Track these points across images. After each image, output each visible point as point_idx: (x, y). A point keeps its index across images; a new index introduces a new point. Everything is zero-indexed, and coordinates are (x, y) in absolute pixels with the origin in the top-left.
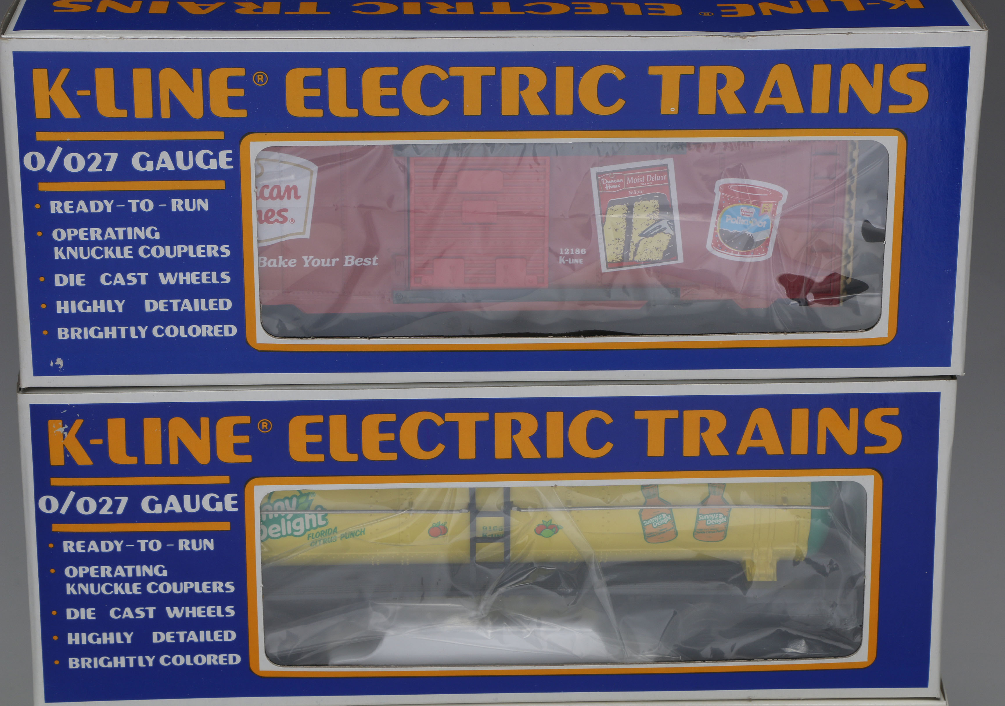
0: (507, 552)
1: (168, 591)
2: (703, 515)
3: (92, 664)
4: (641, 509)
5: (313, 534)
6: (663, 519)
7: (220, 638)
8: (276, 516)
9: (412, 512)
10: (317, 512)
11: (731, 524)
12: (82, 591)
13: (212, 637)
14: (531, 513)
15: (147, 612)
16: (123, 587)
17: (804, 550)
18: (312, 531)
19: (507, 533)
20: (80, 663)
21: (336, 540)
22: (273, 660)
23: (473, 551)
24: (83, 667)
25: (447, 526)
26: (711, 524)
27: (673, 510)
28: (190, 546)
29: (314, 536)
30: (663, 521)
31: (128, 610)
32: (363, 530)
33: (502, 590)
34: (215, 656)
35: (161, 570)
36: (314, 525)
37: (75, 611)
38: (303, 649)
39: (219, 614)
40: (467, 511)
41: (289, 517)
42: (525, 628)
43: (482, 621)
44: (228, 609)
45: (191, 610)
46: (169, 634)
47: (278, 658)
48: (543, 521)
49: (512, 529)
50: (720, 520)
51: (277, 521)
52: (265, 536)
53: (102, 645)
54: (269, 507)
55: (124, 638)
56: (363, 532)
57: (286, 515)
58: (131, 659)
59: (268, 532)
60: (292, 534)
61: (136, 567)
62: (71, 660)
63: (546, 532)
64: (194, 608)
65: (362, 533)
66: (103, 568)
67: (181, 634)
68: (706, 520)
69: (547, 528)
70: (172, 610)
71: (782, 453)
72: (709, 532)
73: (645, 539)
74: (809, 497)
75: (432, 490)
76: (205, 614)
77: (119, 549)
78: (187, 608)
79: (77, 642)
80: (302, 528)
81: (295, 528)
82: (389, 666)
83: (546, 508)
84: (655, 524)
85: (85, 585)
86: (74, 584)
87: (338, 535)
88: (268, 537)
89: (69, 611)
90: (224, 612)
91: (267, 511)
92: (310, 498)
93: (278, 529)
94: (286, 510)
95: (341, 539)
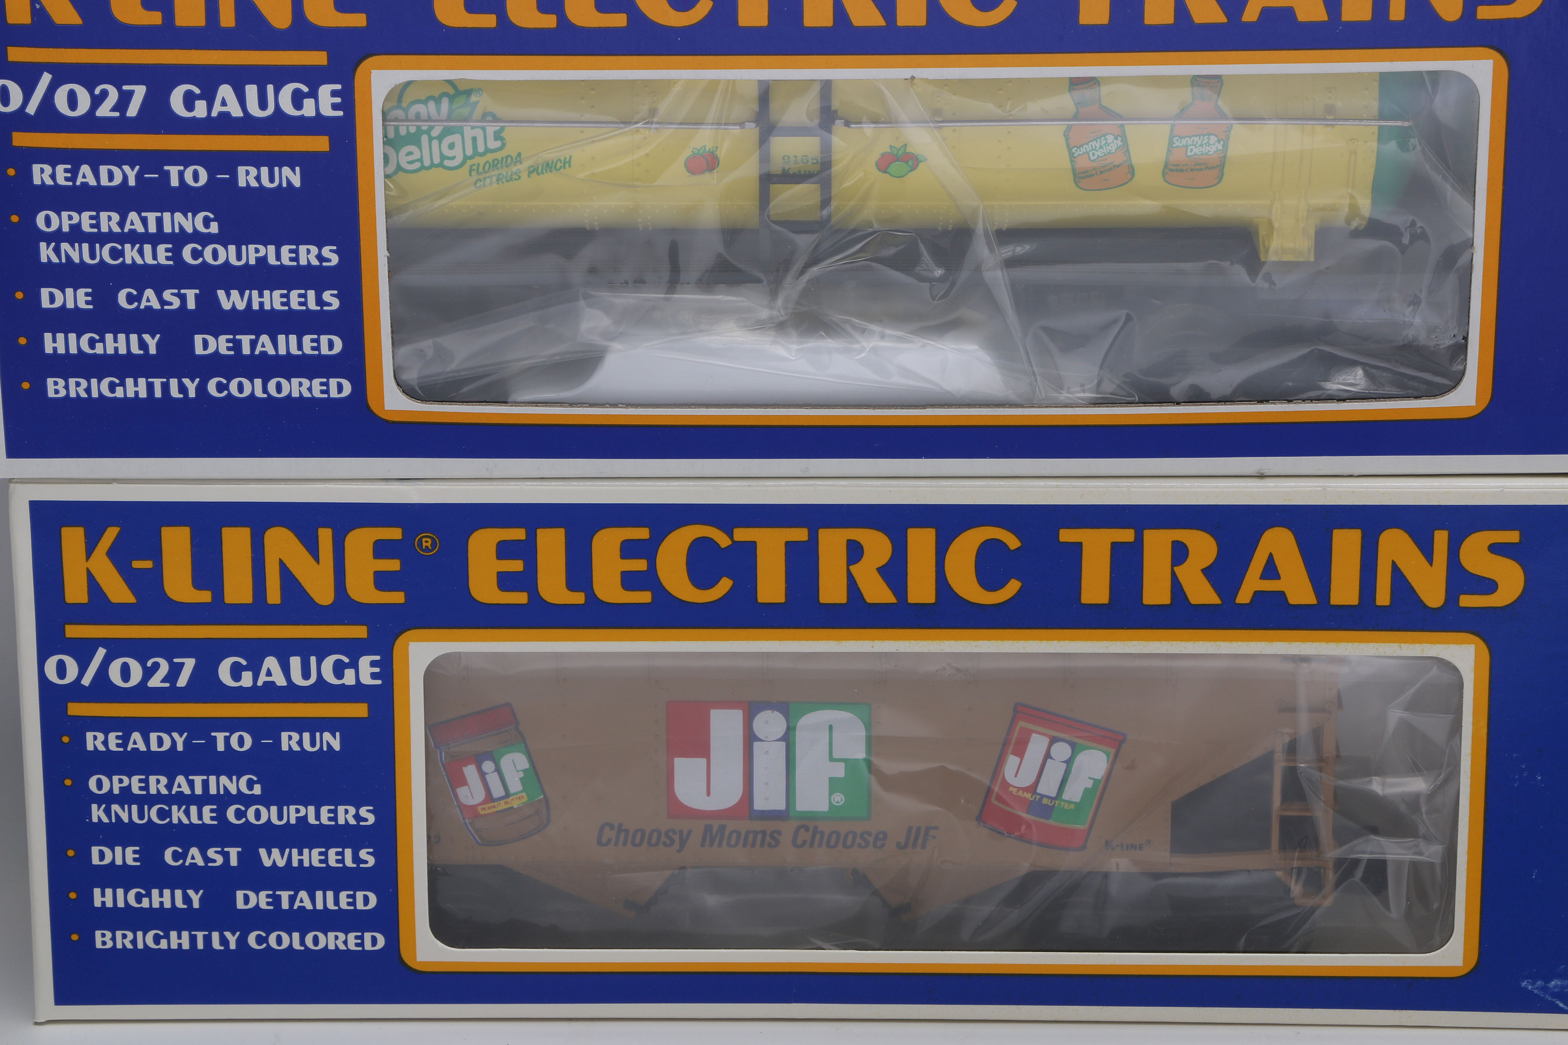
0: (826, 202)
1: (221, 260)
2: (1181, 138)
3: (88, 390)
4: (1068, 125)
5: (479, 164)
6: (1108, 145)
7: (313, 349)
8: (413, 130)
9: (653, 126)
10: (485, 124)
11: (1232, 152)
12: (68, 257)
13: (300, 347)
14: (868, 129)
15: (183, 298)
16: (141, 252)
17: (1365, 205)
18: (478, 160)
19: (826, 164)
20: (67, 387)
21: (520, 177)
22: (409, 392)
23: (764, 198)
24: (73, 395)
25: (718, 153)
26: (1195, 154)
27: (1126, 126)
28: (258, 178)
29: (481, 170)
30: (1109, 148)
31: (149, 293)
32: (567, 160)
33: (815, 270)
34: (306, 382)
35: (207, 222)
36: (481, 149)
37: (57, 292)
38: (463, 373)
39: (312, 305)
40: (754, 125)
41: (435, 132)
42: (858, 342)
43: (780, 327)
44: (327, 296)
45: (261, 295)
46: (223, 338)
47: (417, 388)
48: (891, 147)
49: (835, 157)
50: (1211, 148)
51: (414, 139)
52: (391, 168)
53: (105, 356)
54: (399, 113)
55: (143, 345)
56: (567, 163)
57: (431, 128)
58: (157, 383)
59: (398, 162)
60: (441, 165)
61: (162, 215)
62: (50, 381)
63: (895, 167)
64: (267, 293)
65: (567, 165)
66: (104, 215)
67: (246, 340)
68: (1187, 146)
69: (898, 160)
70: (228, 295)
71: (1325, 18)
72: (1192, 170)
73: (1075, 180)
74: (1374, 105)
75: (690, 84)
76: (287, 304)
77: (132, 182)
78: (255, 293)
79: (61, 350)
80: (458, 152)
81: (447, 152)
82: (614, 405)
83: (897, 122)
84: (1094, 154)
85: (73, 246)
86: (53, 244)
87: (523, 167)
88: (399, 168)
89: (45, 292)
90: (320, 301)
91: (396, 120)
92: (474, 98)
93: (417, 155)
94: (429, 119)
95: (529, 176)
